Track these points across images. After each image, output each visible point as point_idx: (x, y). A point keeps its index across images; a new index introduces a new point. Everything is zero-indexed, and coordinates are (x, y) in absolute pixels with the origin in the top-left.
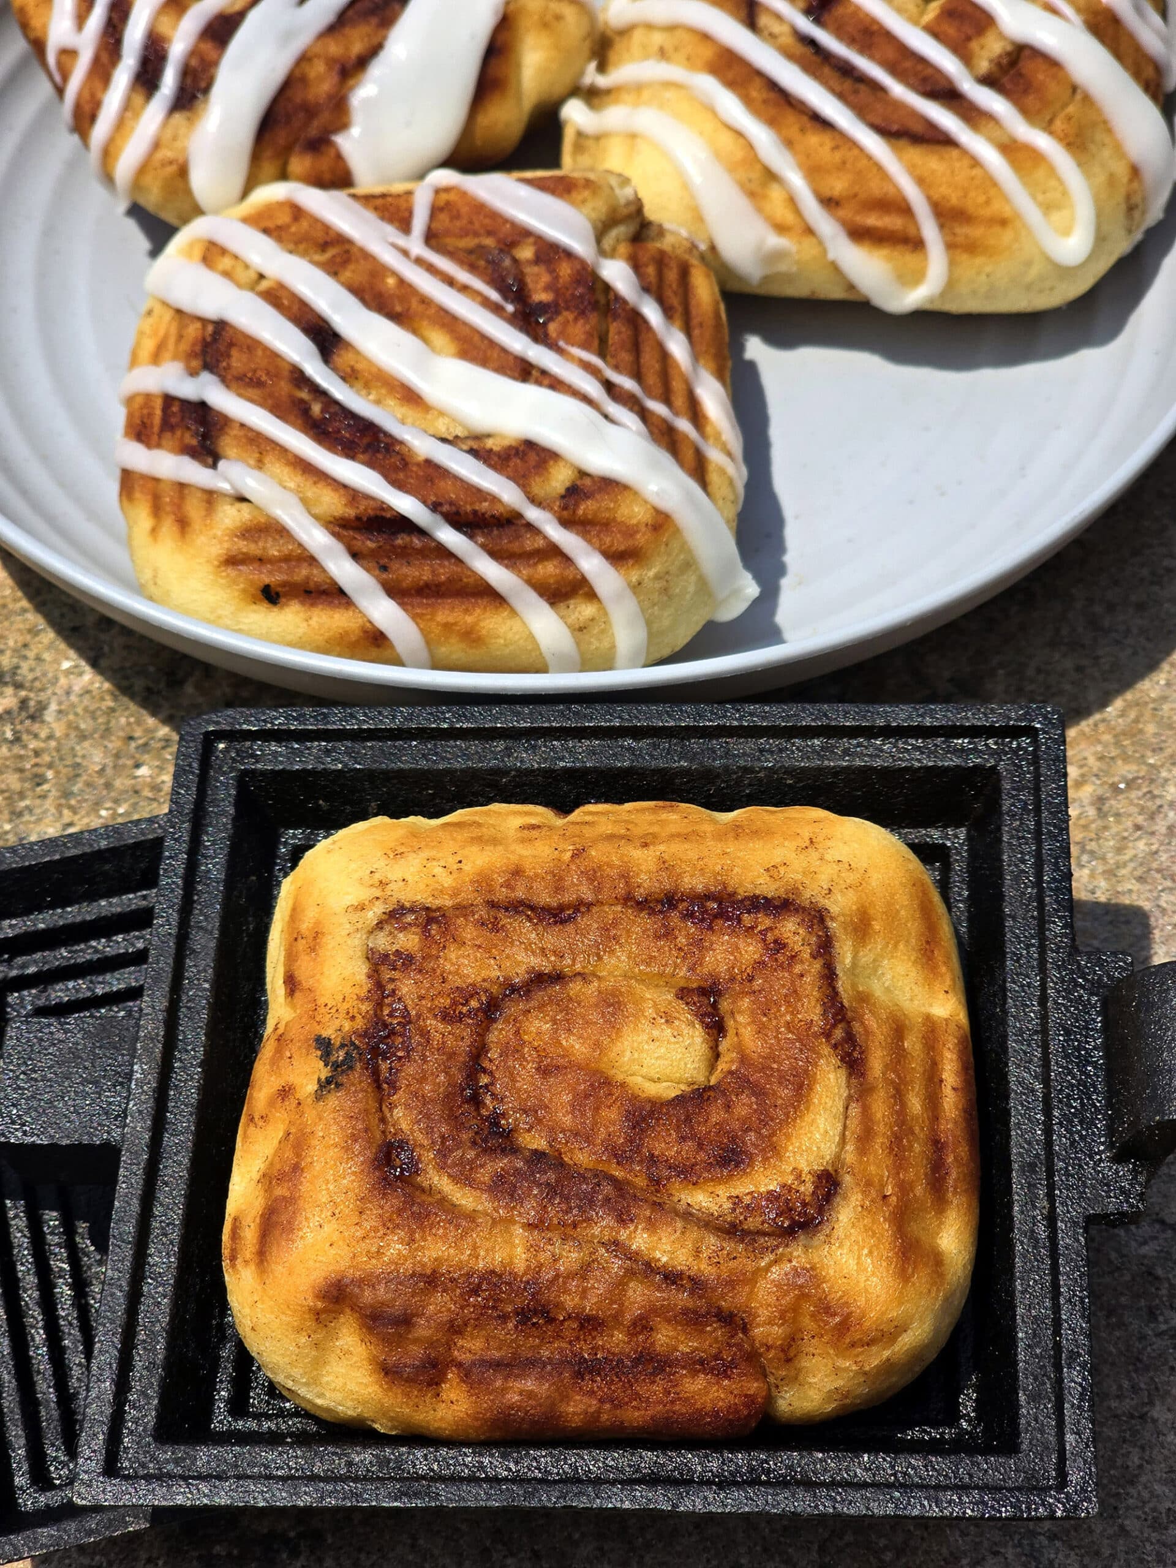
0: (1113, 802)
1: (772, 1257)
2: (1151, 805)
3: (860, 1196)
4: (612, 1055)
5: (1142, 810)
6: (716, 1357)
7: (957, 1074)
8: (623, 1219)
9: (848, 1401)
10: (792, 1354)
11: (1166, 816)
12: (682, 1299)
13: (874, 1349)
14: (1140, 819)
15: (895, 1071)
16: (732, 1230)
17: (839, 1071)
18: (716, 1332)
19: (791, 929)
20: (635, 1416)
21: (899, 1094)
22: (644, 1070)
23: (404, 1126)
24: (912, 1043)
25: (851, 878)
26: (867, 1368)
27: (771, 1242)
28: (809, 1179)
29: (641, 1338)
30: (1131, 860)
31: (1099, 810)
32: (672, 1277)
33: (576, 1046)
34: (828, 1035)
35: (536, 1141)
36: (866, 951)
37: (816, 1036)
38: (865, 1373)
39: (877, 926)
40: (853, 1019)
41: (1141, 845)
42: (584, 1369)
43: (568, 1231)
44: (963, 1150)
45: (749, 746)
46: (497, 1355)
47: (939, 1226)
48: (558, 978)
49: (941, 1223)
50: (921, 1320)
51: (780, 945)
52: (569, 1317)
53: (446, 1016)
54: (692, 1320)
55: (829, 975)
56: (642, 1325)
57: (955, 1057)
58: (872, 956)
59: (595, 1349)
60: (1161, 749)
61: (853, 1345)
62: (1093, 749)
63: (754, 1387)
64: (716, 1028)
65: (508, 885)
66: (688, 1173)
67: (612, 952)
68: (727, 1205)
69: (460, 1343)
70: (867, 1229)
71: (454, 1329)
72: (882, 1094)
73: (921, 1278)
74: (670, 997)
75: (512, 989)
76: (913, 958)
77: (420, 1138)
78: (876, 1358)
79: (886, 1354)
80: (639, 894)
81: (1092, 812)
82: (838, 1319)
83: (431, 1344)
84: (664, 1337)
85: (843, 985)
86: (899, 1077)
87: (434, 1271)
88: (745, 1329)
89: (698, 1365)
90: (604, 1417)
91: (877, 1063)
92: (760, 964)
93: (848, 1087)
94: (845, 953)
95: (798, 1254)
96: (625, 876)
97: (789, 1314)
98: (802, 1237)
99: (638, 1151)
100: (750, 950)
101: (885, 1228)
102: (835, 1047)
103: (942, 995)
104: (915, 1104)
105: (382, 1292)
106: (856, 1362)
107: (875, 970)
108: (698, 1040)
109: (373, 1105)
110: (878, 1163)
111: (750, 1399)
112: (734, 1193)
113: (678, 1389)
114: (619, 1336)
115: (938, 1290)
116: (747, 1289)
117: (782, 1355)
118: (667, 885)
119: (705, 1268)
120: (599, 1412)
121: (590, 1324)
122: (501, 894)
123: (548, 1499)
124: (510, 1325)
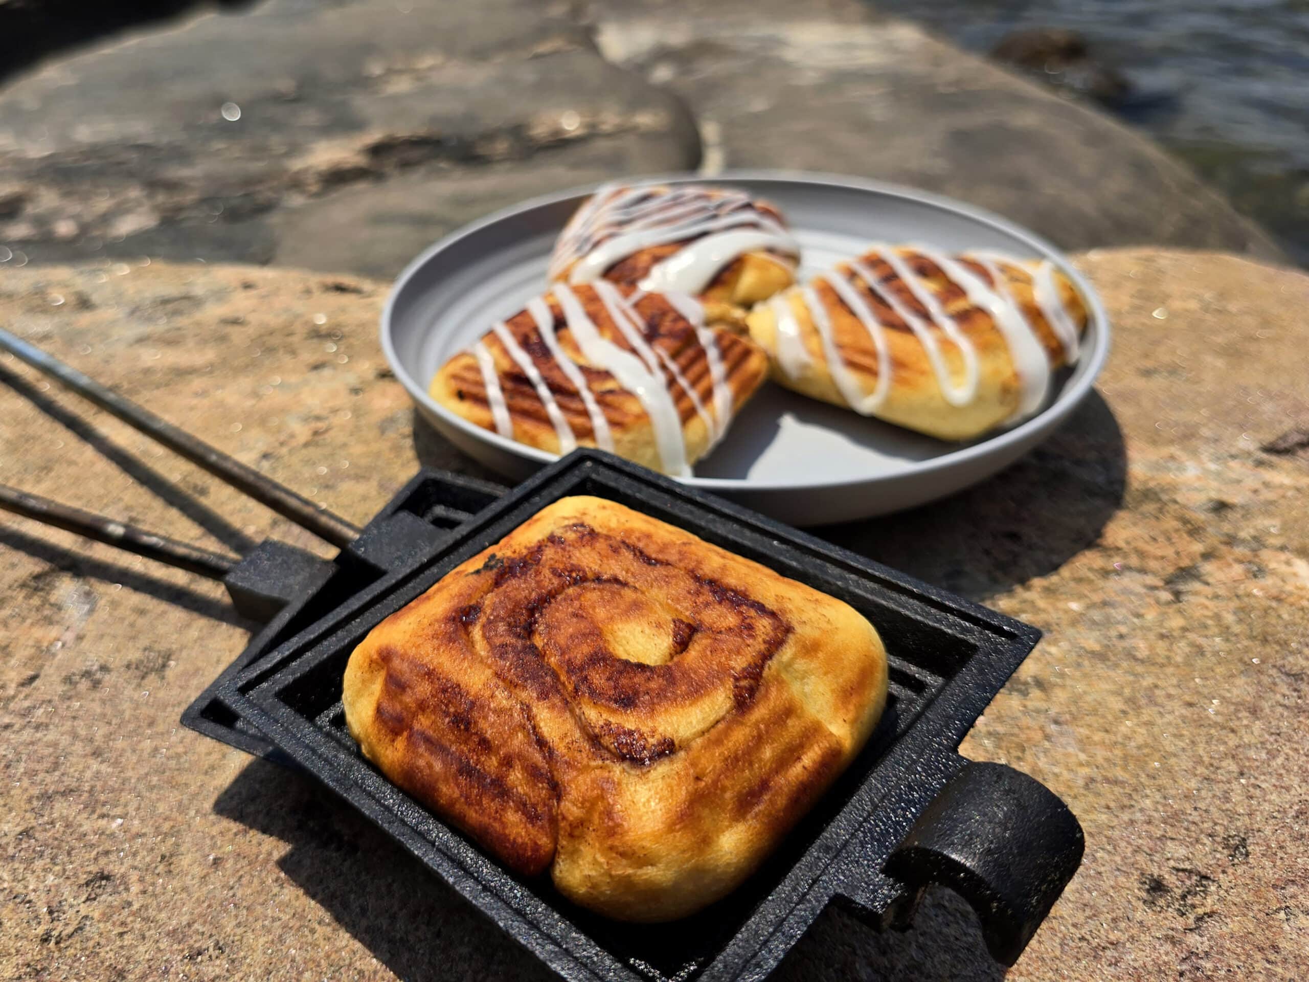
0: (1099, 785)
1: (600, 762)
2: (1126, 802)
3: (680, 766)
4: (615, 627)
5: (1116, 800)
6: (534, 806)
7: (814, 762)
8: (543, 695)
9: (595, 893)
10: (577, 833)
11: (1134, 812)
12: (537, 757)
13: (624, 862)
14: (1112, 805)
15: (767, 726)
16: (594, 740)
17: (728, 700)
18: (542, 790)
19: (764, 625)
20: (473, 815)
21: (759, 740)
22: (628, 647)
23: (487, 602)
24: (794, 726)
25: (824, 625)
26: (613, 873)
27: (607, 755)
28: (657, 736)
29: (504, 769)
30: (1091, 821)
31: (1087, 784)
32: (541, 743)
33: (601, 613)
34: (737, 679)
35: (539, 641)
36: (803, 662)
37: (730, 675)
38: (611, 876)
39: (820, 655)
40: (763, 685)
41: (1104, 817)
42: (466, 771)
43: (511, 686)
44: (781, 801)
45: (837, 571)
46: (431, 733)
47: (727, 827)
48: (625, 584)
49: (730, 826)
50: (668, 867)
51: (750, 627)
52: (476, 734)
53: (554, 572)
54: (534, 773)
55: (766, 656)
56: (507, 762)
57: (819, 752)
58: (804, 667)
59: (478, 761)
60: (1154, 778)
61: (611, 848)
62: (1105, 753)
63: (544, 841)
64: (682, 644)
65: (639, 539)
66: (595, 695)
67: (660, 588)
68: (601, 723)
69: (420, 717)
70: (670, 786)
71: (422, 706)
72: (747, 730)
73: (682, 839)
74: (669, 618)
75: (598, 579)
76: (833, 687)
77: (488, 611)
78: (623, 869)
79: (630, 871)
80: (699, 573)
81: (1081, 782)
82: (610, 824)
83: (406, 708)
84: (516, 776)
85: (773, 665)
86: (767, 732)
87: (434, 670)
88: (559, 798)
89: (522, 806)
90: (457, 806)
91: (760, 712)
92: (730, 629)
93: (728, 712)
94: (787, 653)
95: (617, 770)
96: (699, 562)
97: (589, 804)
98: (626, 765)
99: (582, 671)
100: (732, 620)
101: (682, 794)
102: (736, 687)
103: (840, 721)
104: (767, 753)
105: (405, 667)
106: (608, 863)
107: (803, 678)
108: (666, 645)
109: (485, 589)
110: (711, 762)
111: (536, 847)
112: (611, 719)
113: (502, 813)
114: (494, 761)
115: (692, 856)
116: (575, 773)
117: (568, 829)
118: (716, 576)
119: (561, 749)
120: (457, 800)
121: (485, 745)
122: (632, 540)
123: (394, 830)
124: (447, 720)
